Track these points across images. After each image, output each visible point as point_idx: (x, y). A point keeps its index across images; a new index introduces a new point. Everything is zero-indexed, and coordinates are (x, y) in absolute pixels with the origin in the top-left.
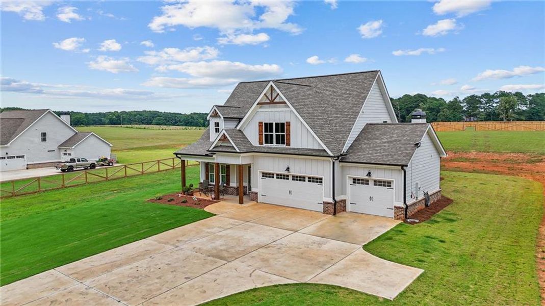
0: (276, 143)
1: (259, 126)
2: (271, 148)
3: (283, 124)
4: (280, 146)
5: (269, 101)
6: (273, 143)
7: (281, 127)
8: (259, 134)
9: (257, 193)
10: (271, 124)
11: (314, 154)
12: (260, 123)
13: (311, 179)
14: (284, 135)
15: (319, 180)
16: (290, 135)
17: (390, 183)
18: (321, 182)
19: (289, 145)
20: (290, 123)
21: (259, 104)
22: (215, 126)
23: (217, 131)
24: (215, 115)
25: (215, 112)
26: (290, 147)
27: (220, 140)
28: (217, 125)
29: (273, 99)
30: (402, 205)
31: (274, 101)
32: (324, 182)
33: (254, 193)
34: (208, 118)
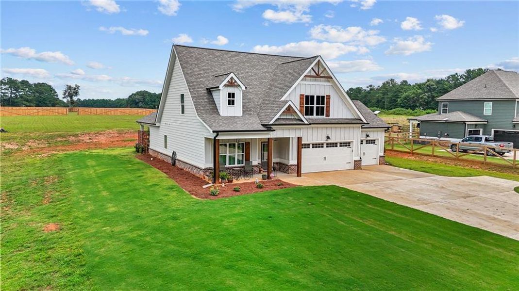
0: (317, 115)
1: (300, 98)
2: (312, 120)
3: (323, 97)
4: (320, 117)
5: (315, 75)
6: (314, 115)
7: (321, 99)
8: (300, 107)
10: (313, 97)
11: (353, 122)
12: (301, 95)
13: (342, 144)
14: (324, 107)
16: (329, 107)
17: (374, 141)
18: (349, 146)
19: (329, 116)
20: (330, 96)
21: (306, 76)
22: (229, 98)
23: (231, 103)
24: (231, 84)
25: (232, 81)
26: (329, 118)
27: (284, 112)
28: (231, 95)
29: (319, 74)
30: (383, 155)
31: (321, 75)
32: (352, 145)
33: (294, 165)
34: (220, 87)
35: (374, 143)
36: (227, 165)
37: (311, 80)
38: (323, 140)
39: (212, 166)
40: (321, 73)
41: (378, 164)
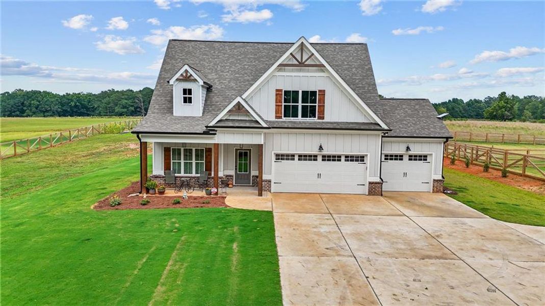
0: (303, 116)
1: (276, 95)
2: (295, 123)
3: (313, 93)
4: (308, 119)
5: (296, 63)
6: (297, 117)
7: (309, 96)
8: (276, 105)
9: (270, 181)
10: (296, 93)
11: (362, 127)
12: (277, 90)
13: (349, 158)
14: (316, 106)
15: (361, 159)
16: (324, 106)
17: (426, 156)
18: (363, 161)
19: (323, 118)
20: (324, 91)
21: (280, 65)
22: (184, 94)
23: (187, 100)
24: (187, 78)
25: (187, 74)
26: (324, 121)
27: (230, 111)
28: (188, 92)
29: (303, 61)
30: (440, 178)
31: (306, 63)
32: (368, 160)
33: (266, 181)
34: (171, 82)
35: (426, 160)
36: (182, 174)
37: (292, 71)
38: (315, 151)
39: (162, 173)
40: (306, 61)
41: (432, 191)
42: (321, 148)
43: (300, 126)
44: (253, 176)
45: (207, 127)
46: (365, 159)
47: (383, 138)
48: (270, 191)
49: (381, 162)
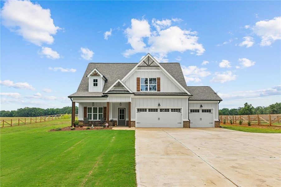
0: (150, 90)
1: (137, 80)
2: (146, 93)
3: (155, 79)
4: (152, 91)
5: (146, 65)
6: (147, 90)
7: (153, 80)
8: (137, 85)
9: (135, 122)
10: (146, 79)
11: (178, 94)
12: (137, 78)
13: (173, 110)
14: (156, 85)
15: (179, 110)
16: (160, 85)
17: (210, 110)
19: (160, 91)
20: (160, 78)
21: (139, 66)
22: (94, 82)
23: (95, 85)
24: (95, 74)
26: (160, 92)
27: (115, 86)
29: (149, 64)
30: (218, 120)
31: (151, 65)
32: (182, 111)
33: (133, 122)
34: (88, 76)
35: (210, 112)
36: (92, 120)
37: (144, 69)
38: (156, 107)
39: (83, 119)
40: (151, 64)
41: (214, 127)
42: (159, 105)
43: (149, 94)
44: (127, 121)
45: (103, 94)
46: (181, 110)
47: (189, 101)
48: (135, 127)
49: (189, 113)
